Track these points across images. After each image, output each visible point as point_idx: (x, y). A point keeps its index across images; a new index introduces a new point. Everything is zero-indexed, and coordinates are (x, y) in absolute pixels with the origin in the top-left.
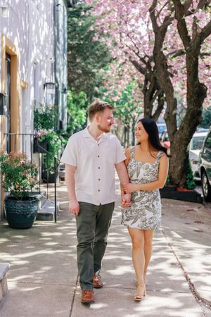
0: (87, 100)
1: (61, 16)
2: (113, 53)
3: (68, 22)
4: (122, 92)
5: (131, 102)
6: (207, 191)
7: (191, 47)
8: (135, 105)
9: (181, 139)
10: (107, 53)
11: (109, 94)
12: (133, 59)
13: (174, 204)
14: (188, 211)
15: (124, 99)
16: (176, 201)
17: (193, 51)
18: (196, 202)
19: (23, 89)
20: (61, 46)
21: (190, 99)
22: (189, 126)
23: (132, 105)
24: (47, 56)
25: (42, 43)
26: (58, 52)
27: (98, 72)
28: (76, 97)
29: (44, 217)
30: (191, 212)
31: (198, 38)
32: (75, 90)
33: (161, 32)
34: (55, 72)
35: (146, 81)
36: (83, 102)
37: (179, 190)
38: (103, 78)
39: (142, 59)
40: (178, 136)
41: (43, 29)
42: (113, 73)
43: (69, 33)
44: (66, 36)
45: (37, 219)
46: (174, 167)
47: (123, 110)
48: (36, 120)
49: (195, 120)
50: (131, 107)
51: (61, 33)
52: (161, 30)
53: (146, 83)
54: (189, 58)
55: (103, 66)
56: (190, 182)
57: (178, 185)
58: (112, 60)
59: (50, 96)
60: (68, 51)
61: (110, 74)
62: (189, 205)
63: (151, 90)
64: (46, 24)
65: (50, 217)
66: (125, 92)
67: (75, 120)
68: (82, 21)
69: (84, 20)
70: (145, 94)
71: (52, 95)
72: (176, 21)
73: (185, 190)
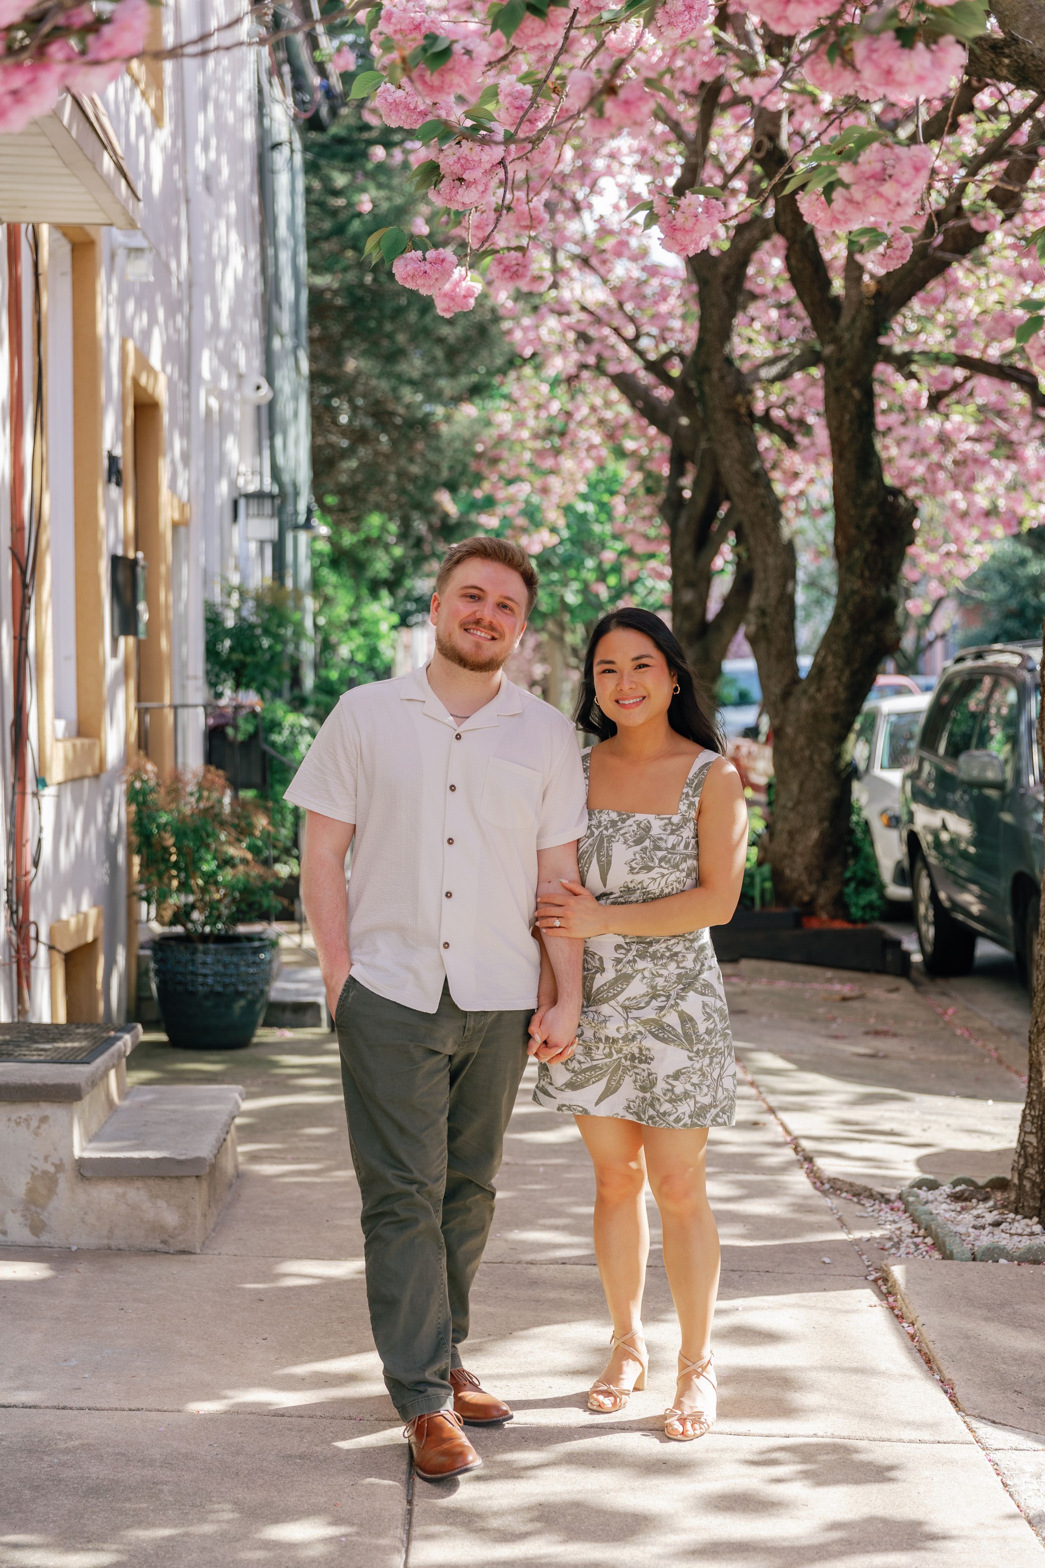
0: (398, 551)
1: (282, 181)
2: (518, 335)
3: (308, 190)
4: (568, 510)
5: (609, 556)
6: (931, 932)
7: (841, 348)
8: (631, 568)
9: (816, 716)
10: (493, 330)
11: (506, 520)
12: (613, 368)
13: (793, 979)
14: (845, 999)
15: (573, 541)
16: (800, 969)
17: (848, 364)
18: (881, 970)
19: (175, 526)
20: (285, 320)
21: (849, 552)
22: (848, 662)
23: (617, 569)
24: (240, 376)
25: (225, 322)
26: (277, 343)
27: (448, 419)
28: (348, 539)
29: (288, 1016)
30: (856, 1004)
31: (865, 313)
32: (343, 509)
33: (726, 278)
34: (272, 438)
35: (678, 461)
36: (381, 566)
37: (814, 924)
38: (479, 448)
39: (656, 368)
40: (805, 706)
41: (225, 262)
42: (520, 424)
43: (312, 243)
44: (303, 259)
45: (267, 1024)
46: (792, 834)
47: (572, 598)
48: (211, 652)
49: (870, 638)
50: (612, 580)
51: (284, 257)
52: (722, 269)
53: (678, 470)
54: (837, 390)
55: (476, 391)
56: (857, 892)
57: (809, 909)
58: (514, 361)
59: (253, 547)
60: (310, 326)
61: (507, 427)
62: (850, 980)
63: (701, 502)
64: (234, 237)
65: (309, 1016)
66: (581, 507)
67: (344, 651)
68: (373, 192)
69: (380, 186)
70: (673, 523)
71: (262, 543)
72: (779, 240)
73: (839, 925)
